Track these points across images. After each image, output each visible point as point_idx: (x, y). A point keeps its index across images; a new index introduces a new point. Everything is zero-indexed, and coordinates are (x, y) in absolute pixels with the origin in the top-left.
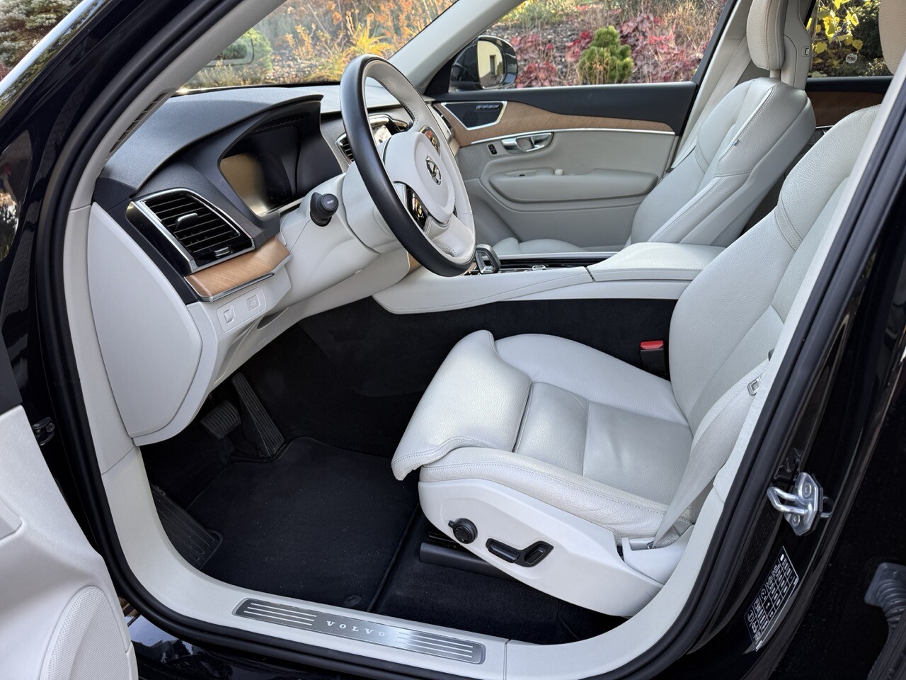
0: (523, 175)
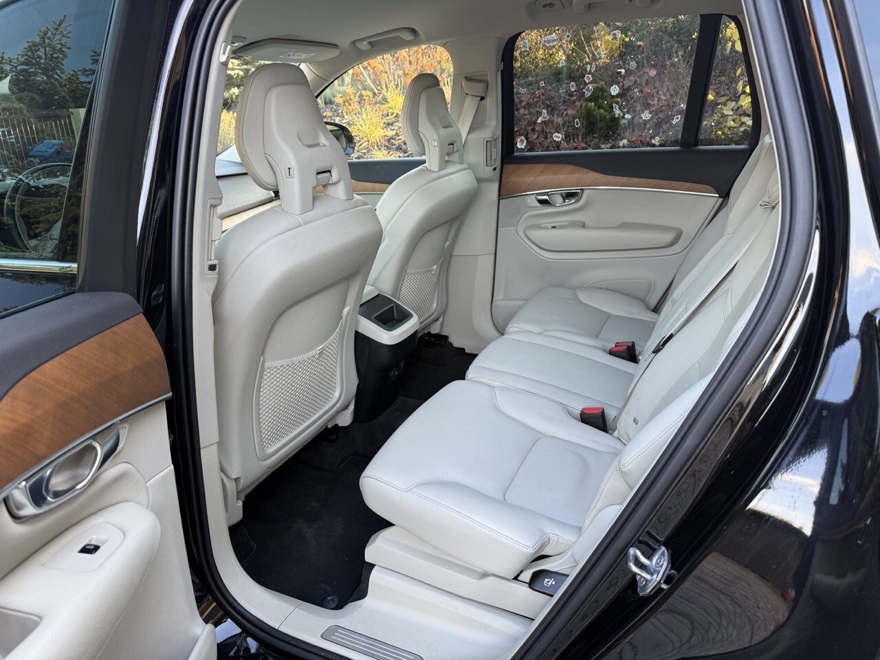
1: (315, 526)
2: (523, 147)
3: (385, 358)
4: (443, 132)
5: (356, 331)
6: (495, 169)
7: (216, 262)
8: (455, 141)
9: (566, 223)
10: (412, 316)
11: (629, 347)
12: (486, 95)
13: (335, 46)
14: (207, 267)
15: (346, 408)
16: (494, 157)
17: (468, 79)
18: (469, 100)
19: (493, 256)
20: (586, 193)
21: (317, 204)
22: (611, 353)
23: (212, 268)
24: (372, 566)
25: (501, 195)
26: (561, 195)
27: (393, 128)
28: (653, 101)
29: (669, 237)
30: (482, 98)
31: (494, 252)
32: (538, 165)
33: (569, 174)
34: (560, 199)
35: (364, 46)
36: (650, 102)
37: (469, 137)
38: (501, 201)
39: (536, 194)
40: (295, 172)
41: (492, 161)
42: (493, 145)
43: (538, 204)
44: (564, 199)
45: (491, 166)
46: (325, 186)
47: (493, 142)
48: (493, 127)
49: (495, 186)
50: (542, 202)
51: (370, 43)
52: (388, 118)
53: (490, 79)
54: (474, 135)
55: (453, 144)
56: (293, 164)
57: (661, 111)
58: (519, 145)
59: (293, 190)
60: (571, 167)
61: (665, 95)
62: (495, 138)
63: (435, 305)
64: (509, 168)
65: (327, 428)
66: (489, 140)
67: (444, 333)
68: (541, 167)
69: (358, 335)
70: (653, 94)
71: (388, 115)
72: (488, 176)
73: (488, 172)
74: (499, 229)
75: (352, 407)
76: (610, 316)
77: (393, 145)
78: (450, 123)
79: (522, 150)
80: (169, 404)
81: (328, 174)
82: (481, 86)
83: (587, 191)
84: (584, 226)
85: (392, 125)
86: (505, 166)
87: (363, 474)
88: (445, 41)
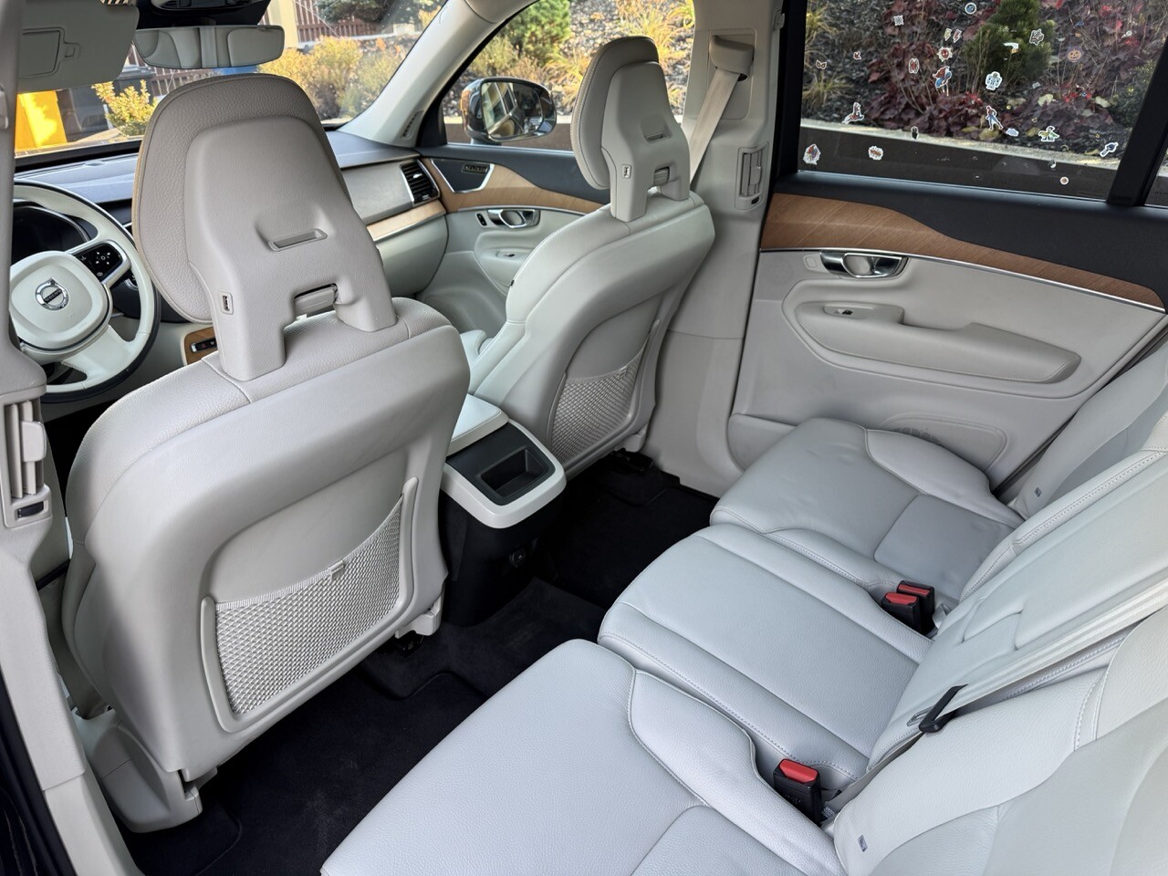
0: (512, 255)
2: (814, 162)
4: (646, 148)
6: (755, 201)
8: (672, 163)
9: (870, 308)
11: (920, 598)
12: (749, 71)
16: (755, 180)
17: (719, 40)
19: (739, 342)
20: (912, 264)
22: (885, 604)
25: (764, 245)
26: (869, 259)
27: (685, 45)
28: (1114, 27)
29: (1054, 368)
30: (742, 77)
31: (740, 335)
32: (834, 202)
33: (885, 225)
34: (865, 267)
36: (1107, 30)
38: (762, 254)
39: (824, 251)
41: (752, 188)
42: (754, 162)
43: (825, 270)
44: (872, 268)
45: (748, 195)
47: (755, 156)
48: (758, 127)
49: (754, 229)
50: (832, 267)
52: (682, 29)
53: (759, 44)
55: (668, 168)
57: (1124, 48)
58: (807, 159)
60: (891, 214)
61: (1136, 17)
62: (759, 148)
63: (630, 416)
64: (782, 199)
66: (746, 151)
68: (837, 205)
70: (1114, 18)
71: (682, 25)
72: (742, 212)
73: (739, 205)
74: (754, 301)
76: (916, 493)
77: (679, 74)
78: (666, 128)
79: (812, 167)
82: (739, 55)
83: (913, 260)
84: (902, 322)
85: (684, 40)
86: (776, 197)
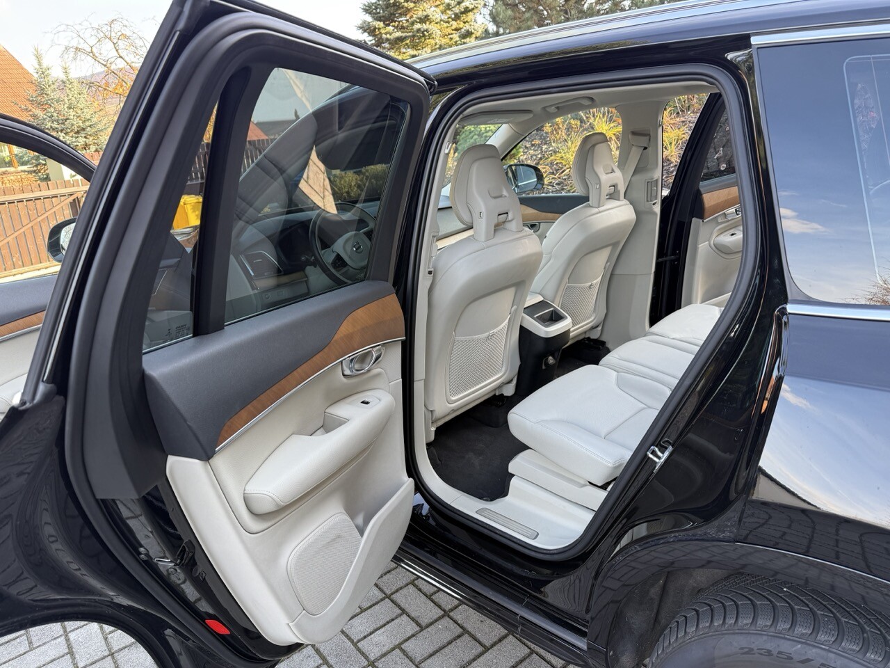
1: (481, 458)
3: (540, 347)
5: (521, 325)
7: (432, 269)
10: (567, 318)
13: (529, 111)
14: (427, 272)
15: (510, 382)
18: (634, 149)
21: (497, 234)
23: (430, 273)
24: (513, 475)
35: (553, 110)
37: (633, 178)
40: (484, 215)
46: (504, 222)
51: (558, 108)
54: (637, 177)
56: (483, 210)
59: (482, 226)
65: (495, 395)
67: (603, 339)
69: (522, 329)
75: (515, 382)
80: (404, 343)
81: (505, 215)
87: (511, 411)
88: (615, 105)
